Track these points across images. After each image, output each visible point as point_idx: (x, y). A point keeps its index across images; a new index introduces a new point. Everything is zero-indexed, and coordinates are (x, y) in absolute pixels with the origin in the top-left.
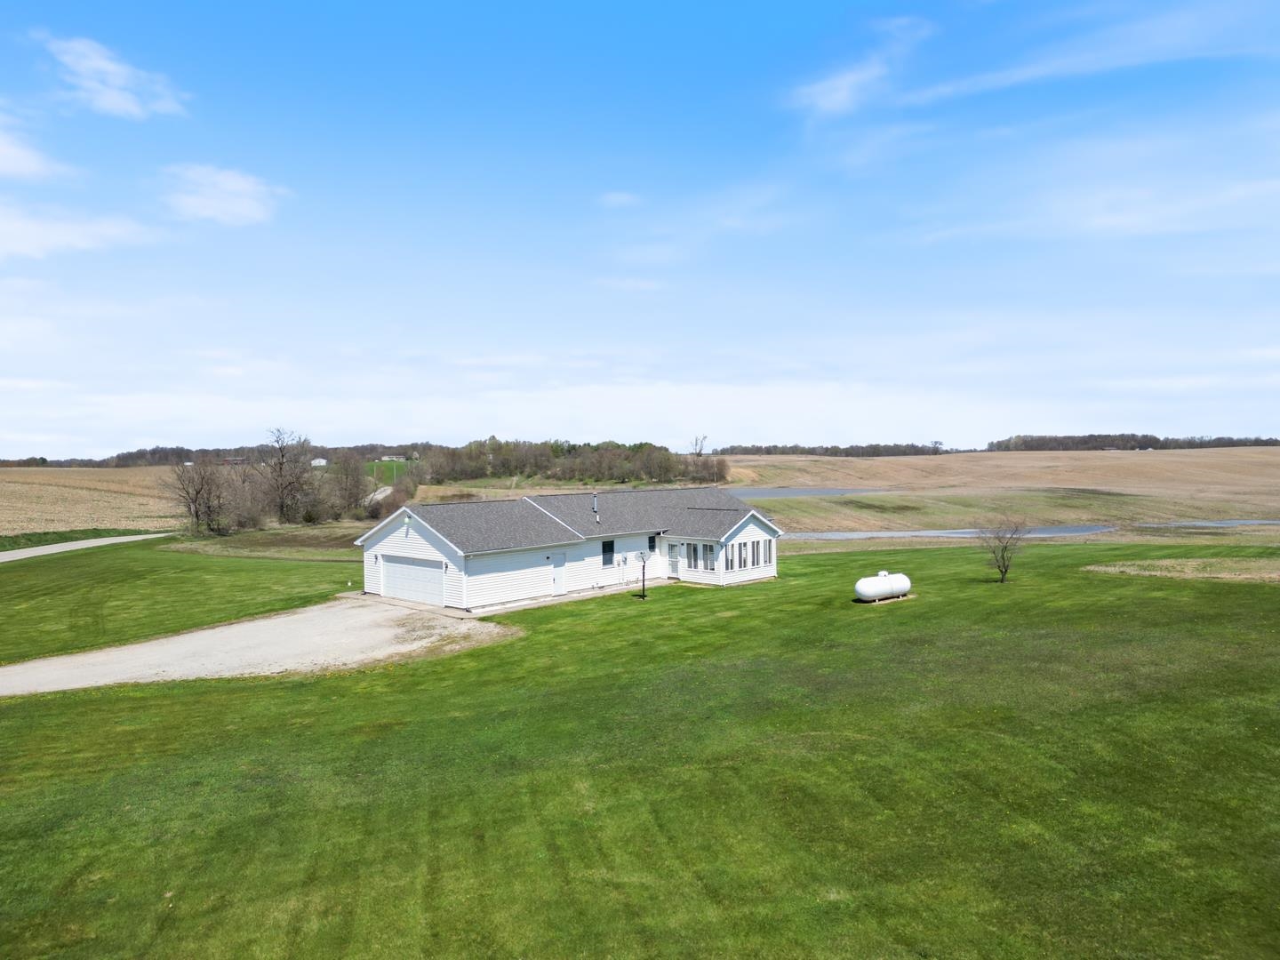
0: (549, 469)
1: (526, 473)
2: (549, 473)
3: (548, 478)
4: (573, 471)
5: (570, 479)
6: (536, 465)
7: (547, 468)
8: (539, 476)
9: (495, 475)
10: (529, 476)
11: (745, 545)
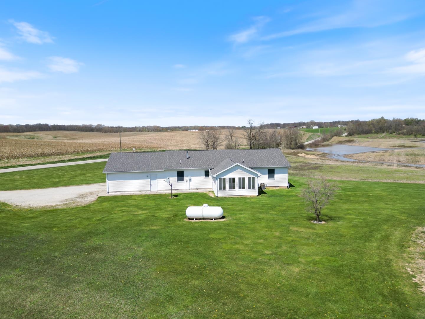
0: (400, 131)
1: (390, 132)
2: (400, 132)
3: (399, 134)
4: (412, 131)
5: (410, 135)
6: (395, 129)
7: (399, 130)
8: (395, 133)
9: (377, 132)
10: (391, 133)
11: (234, 179)
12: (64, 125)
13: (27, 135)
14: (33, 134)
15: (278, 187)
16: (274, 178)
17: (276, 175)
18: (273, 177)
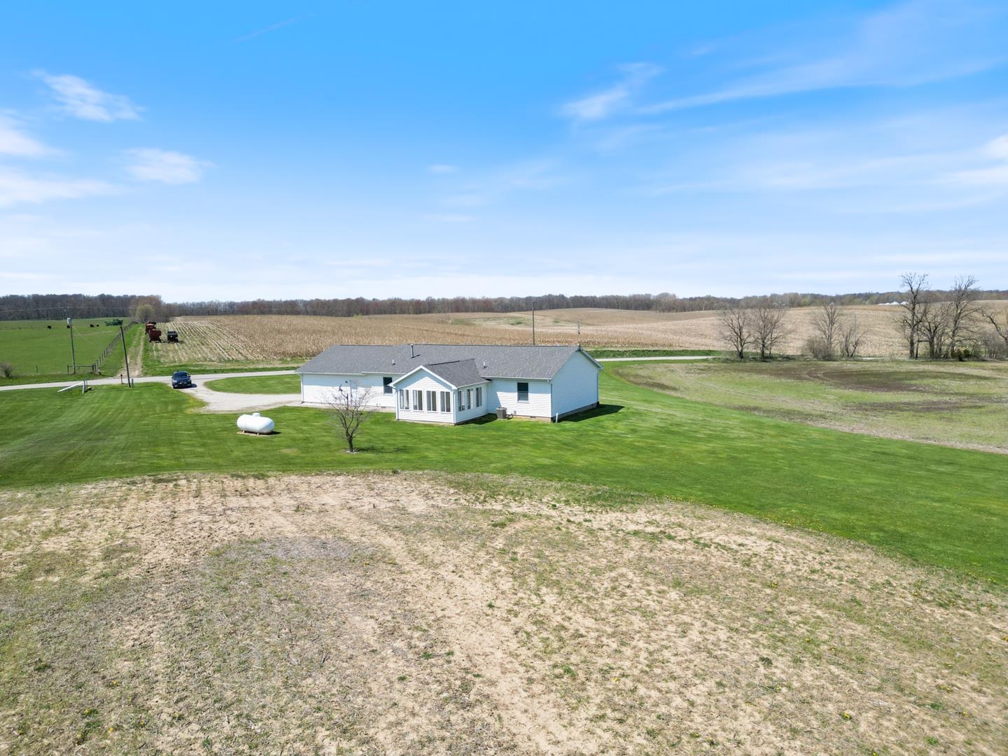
11: (420, 393)
12: (595, 297)
13: (512, 318)
14: (523, 315)
15: (535, 417)
16: (527, 400)
17: (530, 395)
18: (526, 398)
